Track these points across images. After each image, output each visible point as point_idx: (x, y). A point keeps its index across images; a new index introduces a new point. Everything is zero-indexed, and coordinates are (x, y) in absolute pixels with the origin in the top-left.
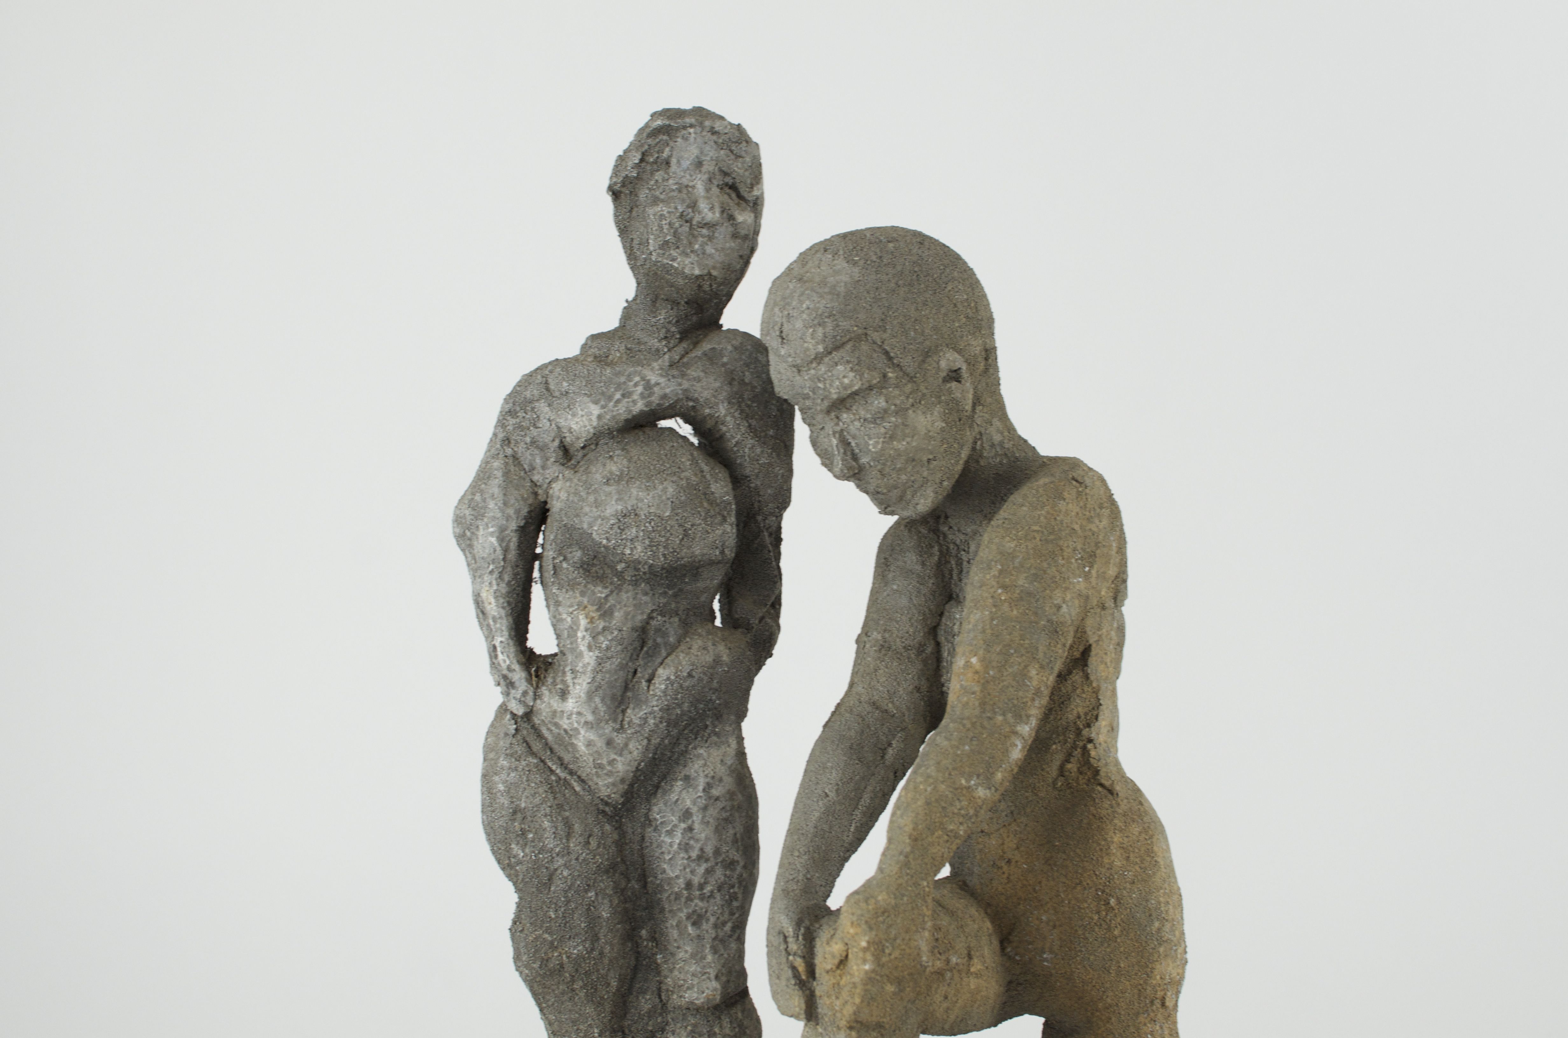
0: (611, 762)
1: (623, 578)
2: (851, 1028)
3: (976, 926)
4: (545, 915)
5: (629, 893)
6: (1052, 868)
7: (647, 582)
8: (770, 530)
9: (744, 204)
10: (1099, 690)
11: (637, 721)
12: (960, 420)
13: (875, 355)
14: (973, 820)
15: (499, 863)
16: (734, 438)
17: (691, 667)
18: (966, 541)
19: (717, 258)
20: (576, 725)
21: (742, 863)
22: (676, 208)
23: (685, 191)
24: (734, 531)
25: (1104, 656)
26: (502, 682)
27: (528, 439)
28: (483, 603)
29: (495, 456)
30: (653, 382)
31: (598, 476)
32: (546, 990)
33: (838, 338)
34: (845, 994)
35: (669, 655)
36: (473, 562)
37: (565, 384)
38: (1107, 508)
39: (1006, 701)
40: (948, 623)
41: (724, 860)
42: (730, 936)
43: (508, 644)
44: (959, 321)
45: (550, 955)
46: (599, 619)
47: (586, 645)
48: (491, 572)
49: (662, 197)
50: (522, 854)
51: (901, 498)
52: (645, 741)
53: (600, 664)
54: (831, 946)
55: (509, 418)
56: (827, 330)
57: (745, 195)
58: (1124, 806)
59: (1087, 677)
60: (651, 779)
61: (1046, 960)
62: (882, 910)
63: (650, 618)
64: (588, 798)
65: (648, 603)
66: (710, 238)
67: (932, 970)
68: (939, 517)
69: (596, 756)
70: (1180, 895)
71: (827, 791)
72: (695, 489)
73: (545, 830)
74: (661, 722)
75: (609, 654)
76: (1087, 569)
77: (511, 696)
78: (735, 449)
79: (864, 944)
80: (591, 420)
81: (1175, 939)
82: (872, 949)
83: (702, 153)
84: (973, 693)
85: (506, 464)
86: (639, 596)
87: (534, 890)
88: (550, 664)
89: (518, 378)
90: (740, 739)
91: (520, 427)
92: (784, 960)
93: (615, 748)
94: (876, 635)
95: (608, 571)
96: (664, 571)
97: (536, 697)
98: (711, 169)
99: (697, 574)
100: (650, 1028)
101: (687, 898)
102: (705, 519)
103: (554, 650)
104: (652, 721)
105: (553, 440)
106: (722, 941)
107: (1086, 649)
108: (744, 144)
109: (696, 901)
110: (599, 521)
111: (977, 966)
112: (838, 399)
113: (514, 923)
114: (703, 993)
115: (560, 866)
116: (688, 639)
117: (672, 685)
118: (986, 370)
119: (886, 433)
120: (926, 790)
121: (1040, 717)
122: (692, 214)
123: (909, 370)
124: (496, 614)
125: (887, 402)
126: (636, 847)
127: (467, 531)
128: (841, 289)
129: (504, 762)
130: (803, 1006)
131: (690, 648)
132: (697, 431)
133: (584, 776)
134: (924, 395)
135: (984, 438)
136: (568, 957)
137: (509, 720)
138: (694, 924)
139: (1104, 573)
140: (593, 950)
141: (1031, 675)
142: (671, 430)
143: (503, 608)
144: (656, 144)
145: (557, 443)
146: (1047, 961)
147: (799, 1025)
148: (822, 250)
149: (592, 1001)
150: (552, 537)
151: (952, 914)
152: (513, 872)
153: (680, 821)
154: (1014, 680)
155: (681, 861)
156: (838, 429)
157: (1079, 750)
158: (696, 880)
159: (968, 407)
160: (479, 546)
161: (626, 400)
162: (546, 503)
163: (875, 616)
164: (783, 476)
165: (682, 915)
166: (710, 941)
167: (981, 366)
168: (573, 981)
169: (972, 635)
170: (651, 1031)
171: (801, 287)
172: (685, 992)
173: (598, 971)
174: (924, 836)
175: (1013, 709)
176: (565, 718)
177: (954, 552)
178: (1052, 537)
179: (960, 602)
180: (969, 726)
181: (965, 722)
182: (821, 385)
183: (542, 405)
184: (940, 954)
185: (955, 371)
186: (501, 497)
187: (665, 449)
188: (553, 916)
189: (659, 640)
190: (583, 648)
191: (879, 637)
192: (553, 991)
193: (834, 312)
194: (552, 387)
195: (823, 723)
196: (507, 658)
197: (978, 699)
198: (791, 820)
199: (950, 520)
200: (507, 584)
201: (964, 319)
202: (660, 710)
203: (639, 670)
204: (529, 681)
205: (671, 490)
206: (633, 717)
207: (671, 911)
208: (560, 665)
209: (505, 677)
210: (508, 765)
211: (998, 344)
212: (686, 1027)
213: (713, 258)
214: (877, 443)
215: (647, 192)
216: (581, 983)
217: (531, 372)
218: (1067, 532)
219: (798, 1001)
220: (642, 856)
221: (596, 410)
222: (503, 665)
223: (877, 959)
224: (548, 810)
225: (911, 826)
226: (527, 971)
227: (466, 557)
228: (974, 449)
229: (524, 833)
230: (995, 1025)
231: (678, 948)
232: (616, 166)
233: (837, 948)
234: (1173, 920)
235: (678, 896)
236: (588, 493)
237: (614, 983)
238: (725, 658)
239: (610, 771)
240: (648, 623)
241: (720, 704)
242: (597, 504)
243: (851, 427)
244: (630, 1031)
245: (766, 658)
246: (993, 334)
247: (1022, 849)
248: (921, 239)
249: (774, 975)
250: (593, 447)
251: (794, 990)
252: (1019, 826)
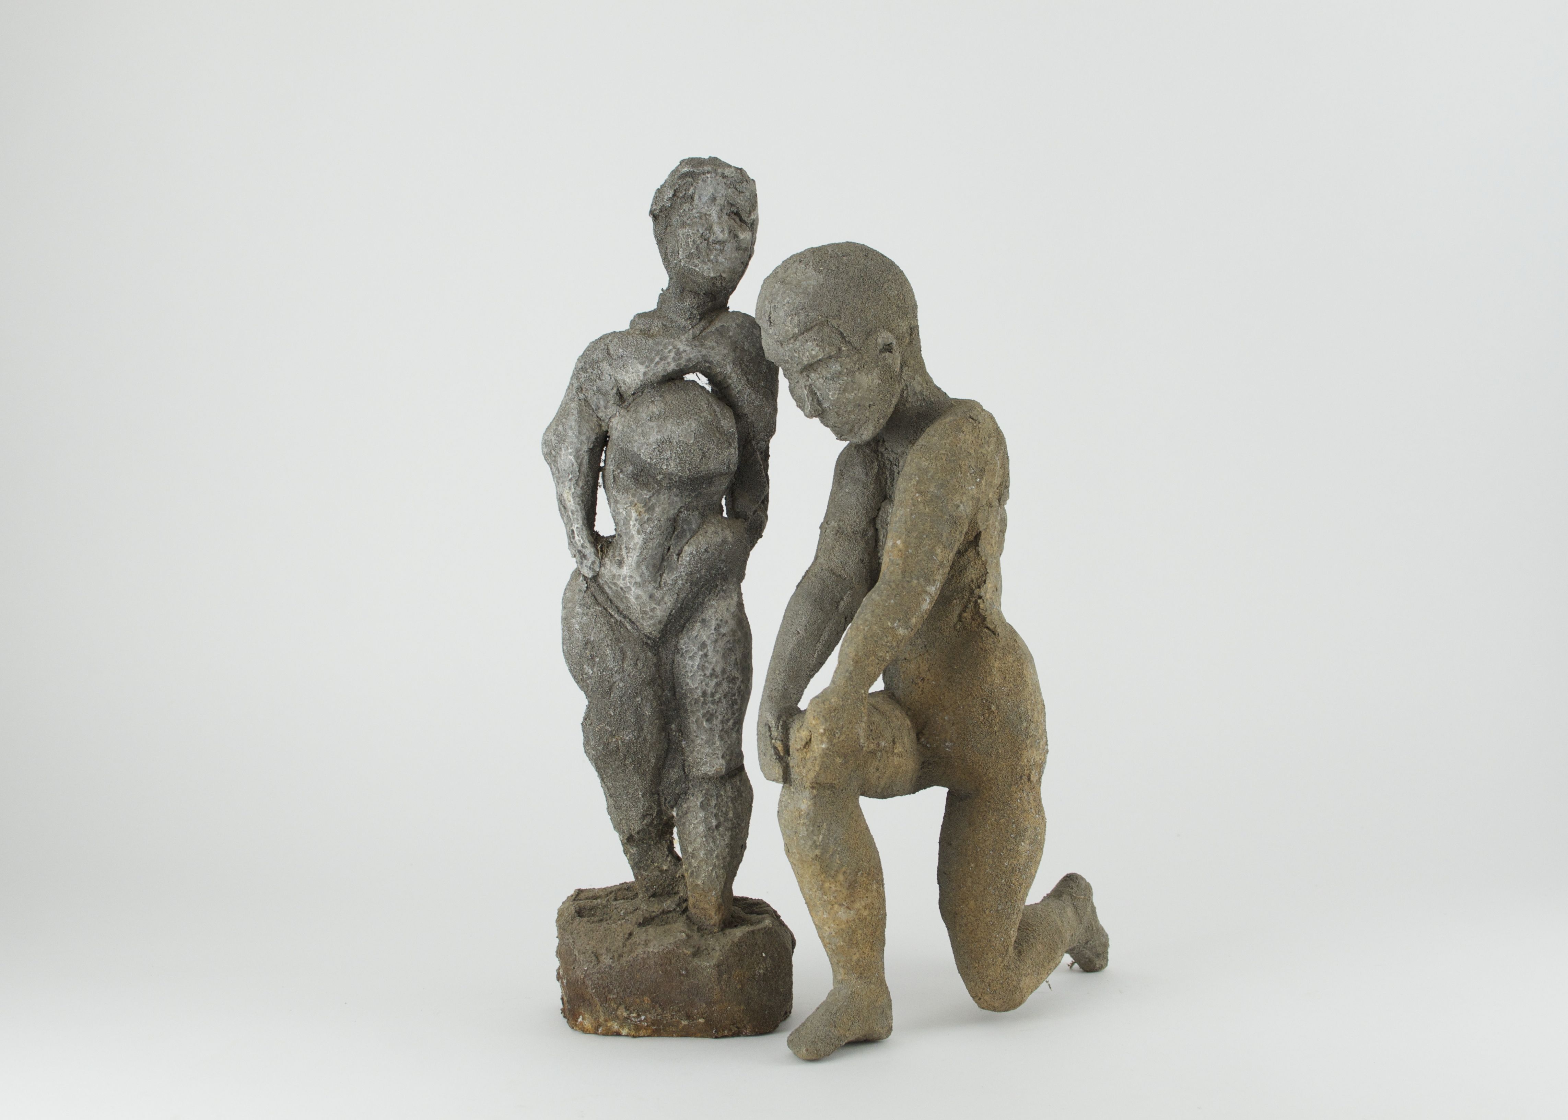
0: (653, 610)
1: (661, 485)
2: (813, 788)
3: (899, 723)
4: (607, 713)
5: (664, 699)
6: (952, 684)
7: (678, 487)
8: (761, 450)
9: (745, 226)
10: (986, 563)
11: (670, 582)
12: (891, 378)
13: (833, 335)
14: (895, 650)
15: (575, 678)
16: (737, 388)
17: (707, 546)
18: (896, 458)
19: (726, 264)
20: (628, 584)
21: (740, 679)
22: (698, 231)
23: (704, 218)
24: (737, 452)
25: (991, 540)
26: (578, 555)
27: (595, 388)
28: (564, 500)
29: (572, 400)
30: (681, 350)
31: (644, 415)
32: (606, 765)
33: (808, 323)
34: (809, 765)
35: (692, 537)
36: (557, 472)
37: (621, 350)
38: (994, 437)
39: (920, 570)
40: (884, 515)
41: (728, 677)
42: (732, 729)
43: (582, 529)
44: (892, 309)
45: (610, 741)
46: (645, 512)
47: (636, 530)
48: (570, 480)
49: (688, 222)
50: (591, 672)
51: (851, 431)
52: (676, 595)
53: (645, 543)
54: (800, 733)
55: (581, 373)
56: (801, 318)
57: (746, 219)
58: (1003, 643)
59: (978, 554)
60: (679, 621)
61: (947, 747)
62: (834, 708)
63: (680, 512)
64: (636, 634)
65: (678, 502)
66: (721, 251)
67: (868, 750)
68: (879, 441)
69: (642, 605)
70: (1044, 705)
71: (798, 630)
72: (711, 425)
73: (607, 655)
74: (686, 583)
75: (652, 536)
76: (978, 480)
77: (584, 564)
78: (738, 395)
79: (822, 731)
80: (639, 375)
81: (1038, 735)
82: (827, 734)
83: (716, 191)
84: (898, 565)
85: (580, 405)
86: (672, 497)
87: (600, 696)
88: (611, 542)
89: (587, 344)
90: (740, 595)
91: (589, 379)
92: (769, 743)
93: (655, 600)
94: (833, 524)
95: (651, 480)
96: (689, 480)
97: (601, 565)
98: (722, 203)
99: (711, 482)
100: (677, 792)
101: (703, 702)
102: (717, 445)
103: (613, 533)
104: (681, 582)
105: (613, 389)
106: (726, 732)
107: (977, 534)
108: (745, 183)
109: (709, 705)
110: (645, 446)
111: (898, 749)
112: (808, 364)
113: (585, 719)
114: (714, 767)
115: (617, 680)
116: (705, 526)
117: (694, 558)
118: (911, 342)
119: (840, 388)
120: (864, 630)
121: (942, 580)
122: (708, 234)
123: (857, 345)
124: (574, 508)
125: (841, 367)
126: (669, 667)
127: (552, 451)
128: (810, 290)
129: (578, 610)
130: (781, 773)
131: (706, 533)
132: (711, 382)
133: (633, 619)
134: (866, 362)
135: (909, 389)
136: (622, 742)
137: (582, 581)
138: (707, 720)
139: (991, 482)
140: (639, 737)
141: (937, 553)
142: (694, 382)
143: (579, 504)
144: (684, 184)
145: (615, 390)
146: (949, 748)
147: (779, 786)
148: (798, 261)
149: (638, 772)
150: (612, 456)
151: (883, 714)
152: (584, 684)
153: (698, 651)
154: (925, 556)
155: (699, 677)
156: (808, 383)
157: (972, 603)
158: (709, 691)
159: (897, 369)
160: (562, 462)
161: (663, 362)
162: (607, 432)
163: (833, 510)
164: (770, 413)
165: (700, 714)
166: (718, 732)
167: (907, 340)
168: (625, 759)
169: (898, 525)
170: (678, 794)
171: (784, 287)
172: (701, 767)
173: (642, 751)
174: (863, 660)
175: (924, 576)
176: (621, 580)
177: (888, 466)
178: (953, 458)
179: (892, 501)
180: (894, 587)
181: (891, 584)
182: (796, 355)
183: (605, 364)
184: (873, 739)
185: (889, 345)
186: (577, 428)
187: (689, 396)
188: (612, 714)
189: (685, 527)
190: (634, 532)
191: (836, 525)
192: (611, 766)
193: (806, 306)
194: (612, 352)
195: (797, 584)
196: (581, 539)
197: (901, 569)
198: (774, 649)
199: (886, 443)
200: (581, 488)
201: (895, 308)
202: (686, 574)
203: (672, 547)
204: (596, 554)
205: (694, 425)
206: (668, 579)
207: (692, 712)
208: (617, 544)
209: (580, 552)
210: (582, 611)
211: (920, 323)
212: (702, 791)
213: (723, 265)
214: (835, 394)
215: (678, 218)
216: (630, 760)
217: (596, 340)
218: (965, 454)
219: (778, 770)
220: (673, 674)
221: (642, 369)
222: (578, 543)
223: (830, 741)
224: (609, 642)
225: (854, 654)
226: (593, 752)
227: (551, 468)
228: (902, 396)
229: (593, 657)
230: (914, 793)
231: (697, 736)
232: (655, 197)
233: (804, 734)
234: (1037, 721)
235: (697, 701)
236: (637, 426)
237: (653, 761)
238: (730, 539)
239: (652, 616)
240: (678, 515)
241: (726, 571)
242: (644, 434)
243: (817, 383)
244: (663, 794)
245: (758, 539)
246: (916, 317)
247: (932, 671)
248: (866, 252)
249: (762, 754)
250: (640, 394)
251: (775, 763)
252: (929, 655)
